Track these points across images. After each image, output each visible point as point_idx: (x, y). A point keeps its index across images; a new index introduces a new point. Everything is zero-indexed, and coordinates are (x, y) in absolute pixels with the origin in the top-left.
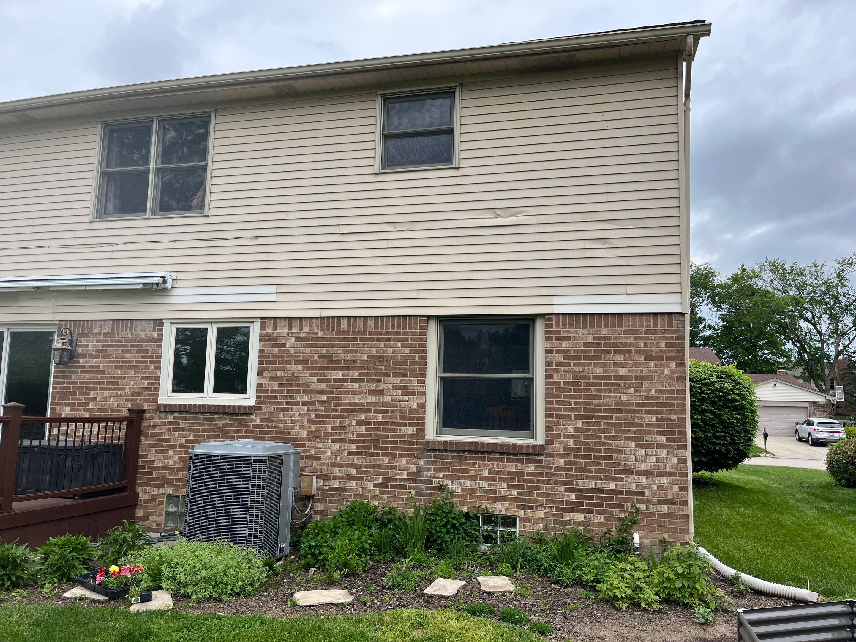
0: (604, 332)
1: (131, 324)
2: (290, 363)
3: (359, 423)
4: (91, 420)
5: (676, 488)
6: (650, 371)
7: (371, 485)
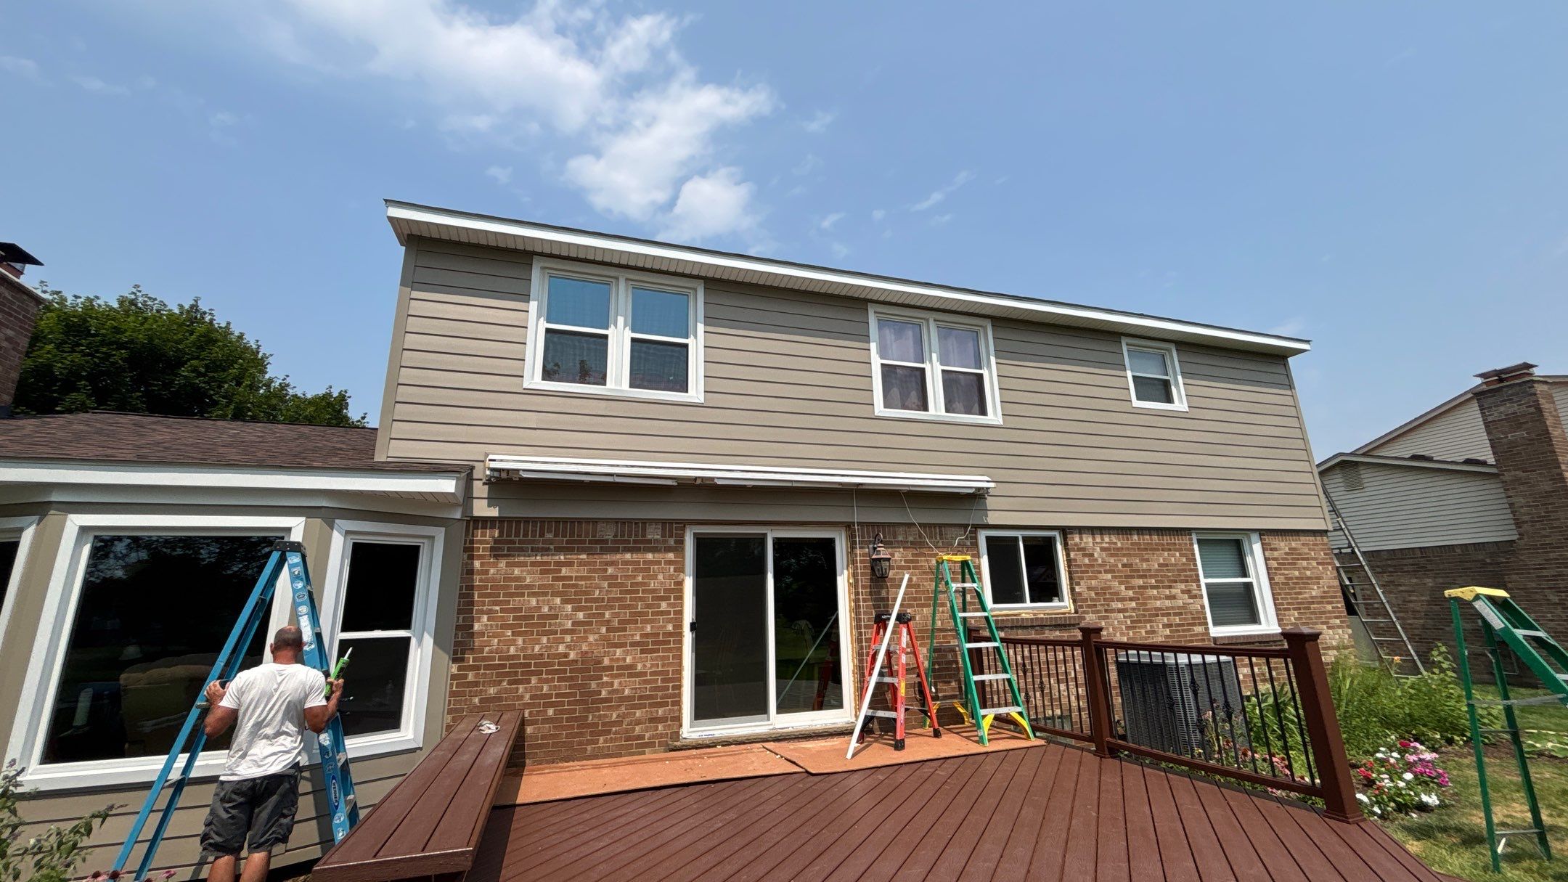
1: (940, 531)
2: (1100, 572)
6: (1321, 573)
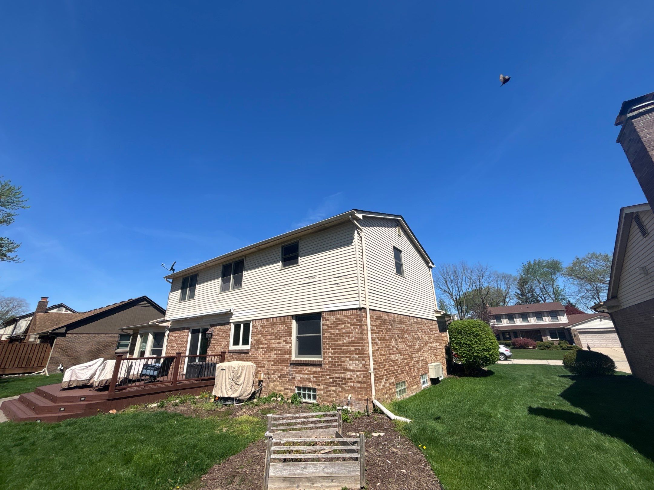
0: (338, 316)
2: (258, 334)
3: (275, 354)
4: (214, 356)
5: (362, 376)
6: (352, 330)
7: (277, 377)
